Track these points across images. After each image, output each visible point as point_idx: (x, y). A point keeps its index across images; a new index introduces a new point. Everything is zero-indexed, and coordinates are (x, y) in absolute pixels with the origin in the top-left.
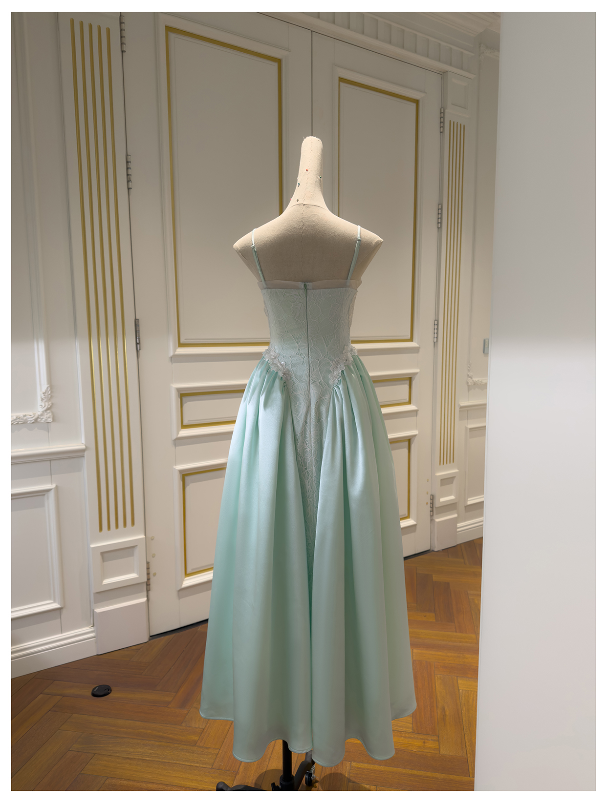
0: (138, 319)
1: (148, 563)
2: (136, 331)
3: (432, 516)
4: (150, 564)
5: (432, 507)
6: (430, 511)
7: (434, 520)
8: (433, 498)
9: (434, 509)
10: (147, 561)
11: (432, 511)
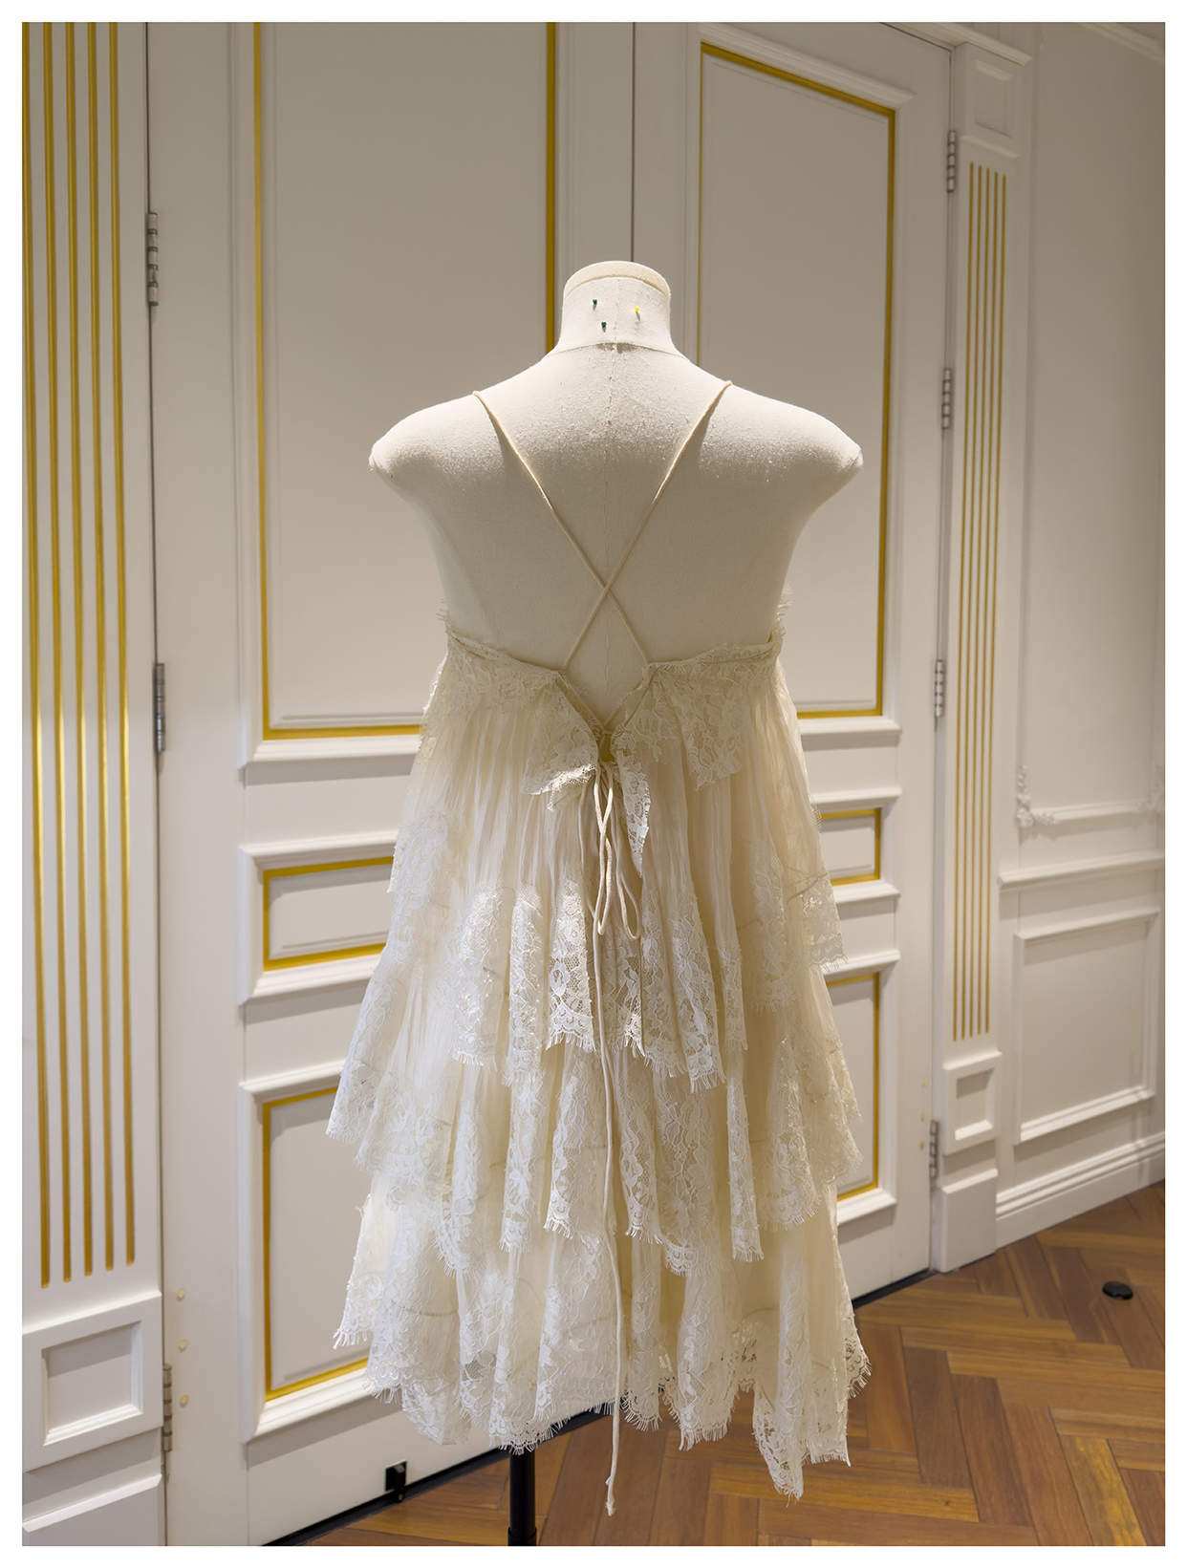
0: (162, 665)
1: (167, 1370)
2: (155, 697)
3: (933, 1178)
4: (173, 1372)
5: (935, 1156)
6: (931, 1166)
7: (940, 1189)
8: (936, 1130)
9: (941, 1161)
10: (164, 1364)
11: (935, 1165)
